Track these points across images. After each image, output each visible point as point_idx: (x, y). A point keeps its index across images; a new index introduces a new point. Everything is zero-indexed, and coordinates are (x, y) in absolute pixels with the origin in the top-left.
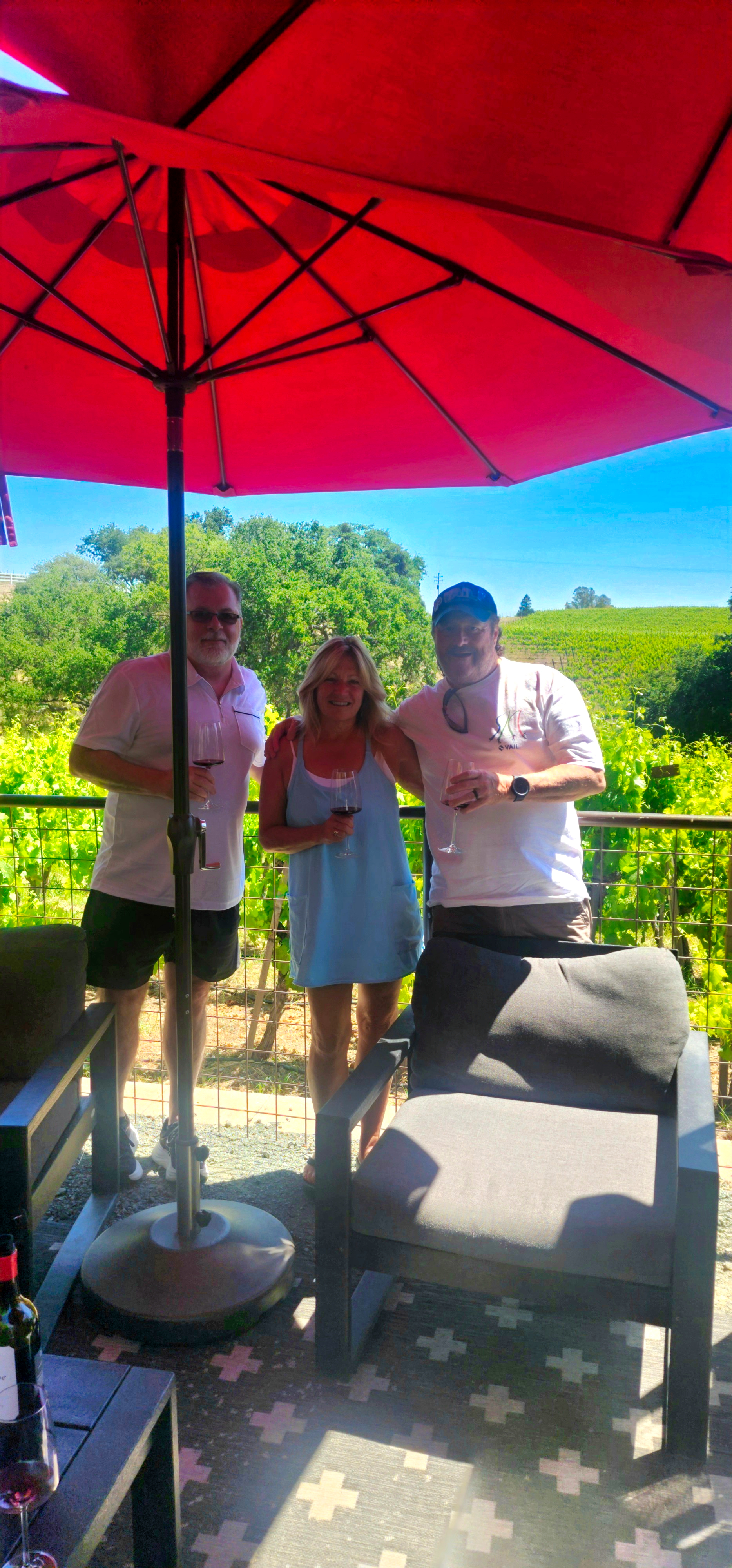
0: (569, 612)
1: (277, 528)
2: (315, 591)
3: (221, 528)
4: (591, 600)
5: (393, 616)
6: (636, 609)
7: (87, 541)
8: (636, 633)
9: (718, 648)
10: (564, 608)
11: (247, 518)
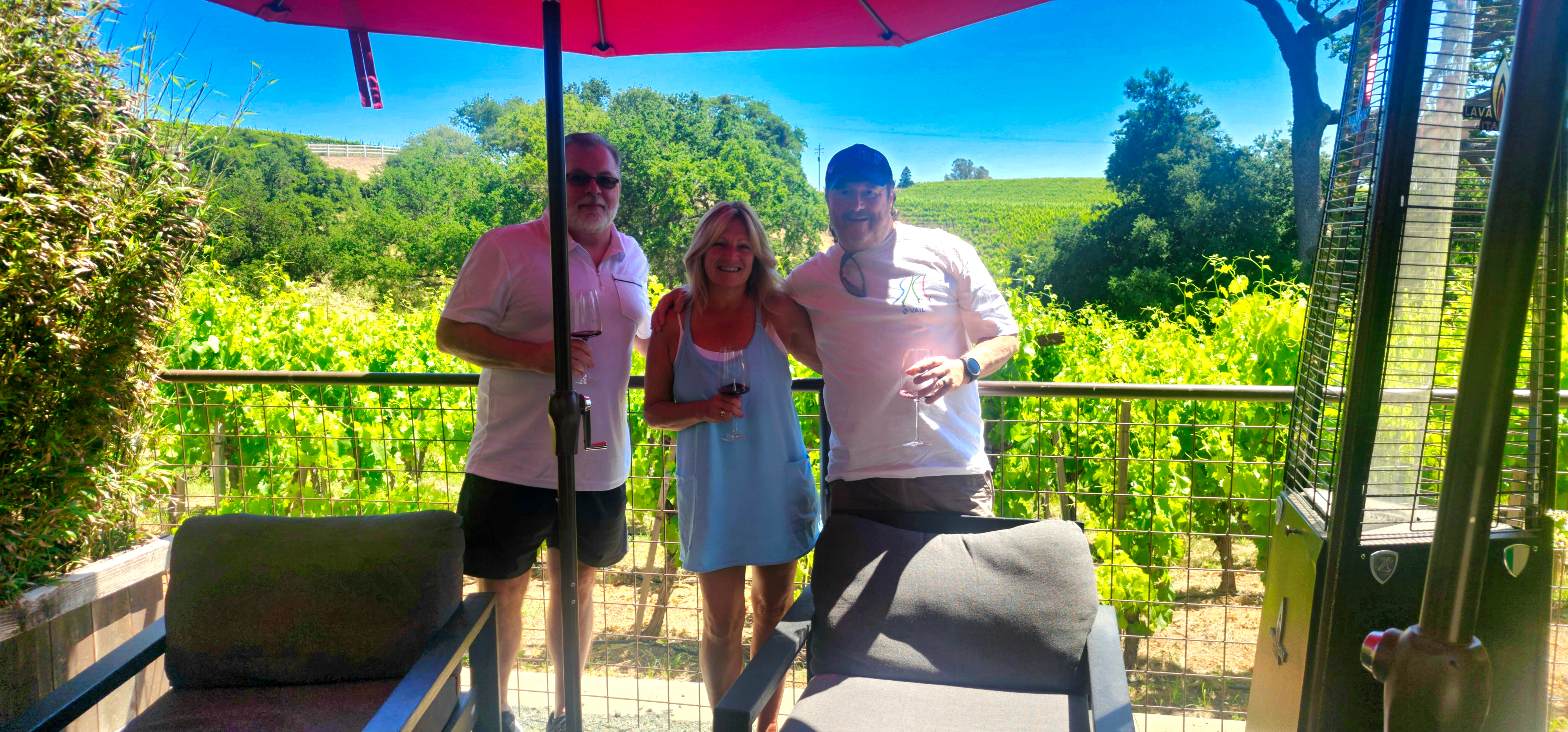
0: (948, 183)
1: (656, 99)
2: (697, 163)
3: (598, 99)
4: (970, 171)
5: (775, 188)
6: (1014, 181)
7: (461, 113)
8: (1014, 204)
9: (1095, 218)
10: (943, 180)
11: (625, 90)
